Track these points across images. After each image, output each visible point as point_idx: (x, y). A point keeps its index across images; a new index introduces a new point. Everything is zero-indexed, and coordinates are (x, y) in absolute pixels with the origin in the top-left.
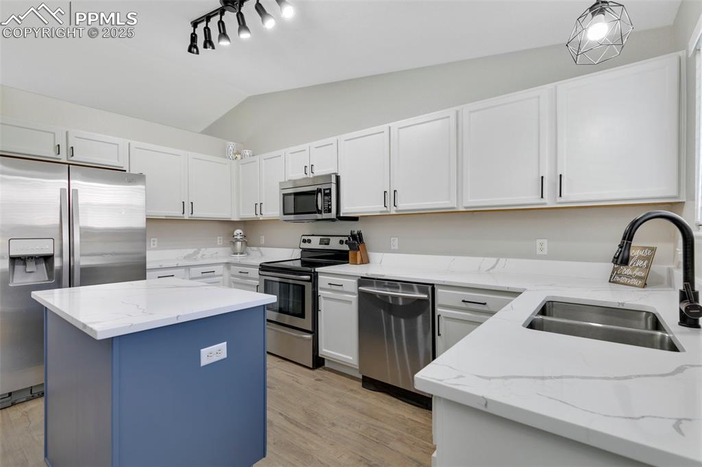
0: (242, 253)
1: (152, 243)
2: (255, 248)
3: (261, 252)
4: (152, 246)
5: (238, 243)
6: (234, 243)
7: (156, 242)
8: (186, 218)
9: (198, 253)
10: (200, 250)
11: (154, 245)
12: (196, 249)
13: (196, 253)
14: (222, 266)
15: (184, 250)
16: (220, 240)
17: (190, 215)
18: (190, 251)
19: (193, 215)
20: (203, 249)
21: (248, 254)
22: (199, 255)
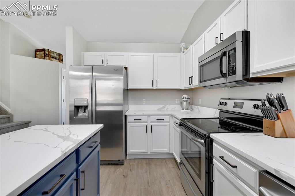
0: (187, 109)
1: (143, 101)
2: (196, 107)
3: (199, 110)
4: (143, 103)
5: (184, 103)
6: (182, 103)
7: (145, 101)
8: (155, 89)
9: (165, 107)
10: (166, 106)
11: (144, 102)
12: (164, 106)
13: (164, 107)
14: (169, 117)
15: (157, 106)
16: (177, 101)
17: (156, 87)
18: (161, 106)
19: (158, 87)
20: (167, 106)
21: (192, 110)
22: (165, 109)
